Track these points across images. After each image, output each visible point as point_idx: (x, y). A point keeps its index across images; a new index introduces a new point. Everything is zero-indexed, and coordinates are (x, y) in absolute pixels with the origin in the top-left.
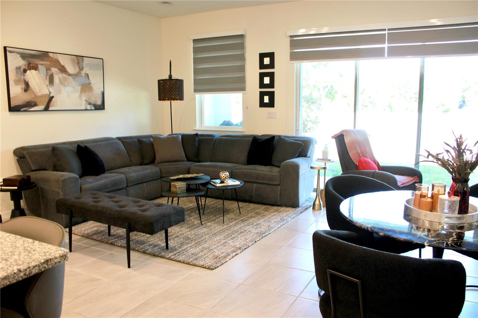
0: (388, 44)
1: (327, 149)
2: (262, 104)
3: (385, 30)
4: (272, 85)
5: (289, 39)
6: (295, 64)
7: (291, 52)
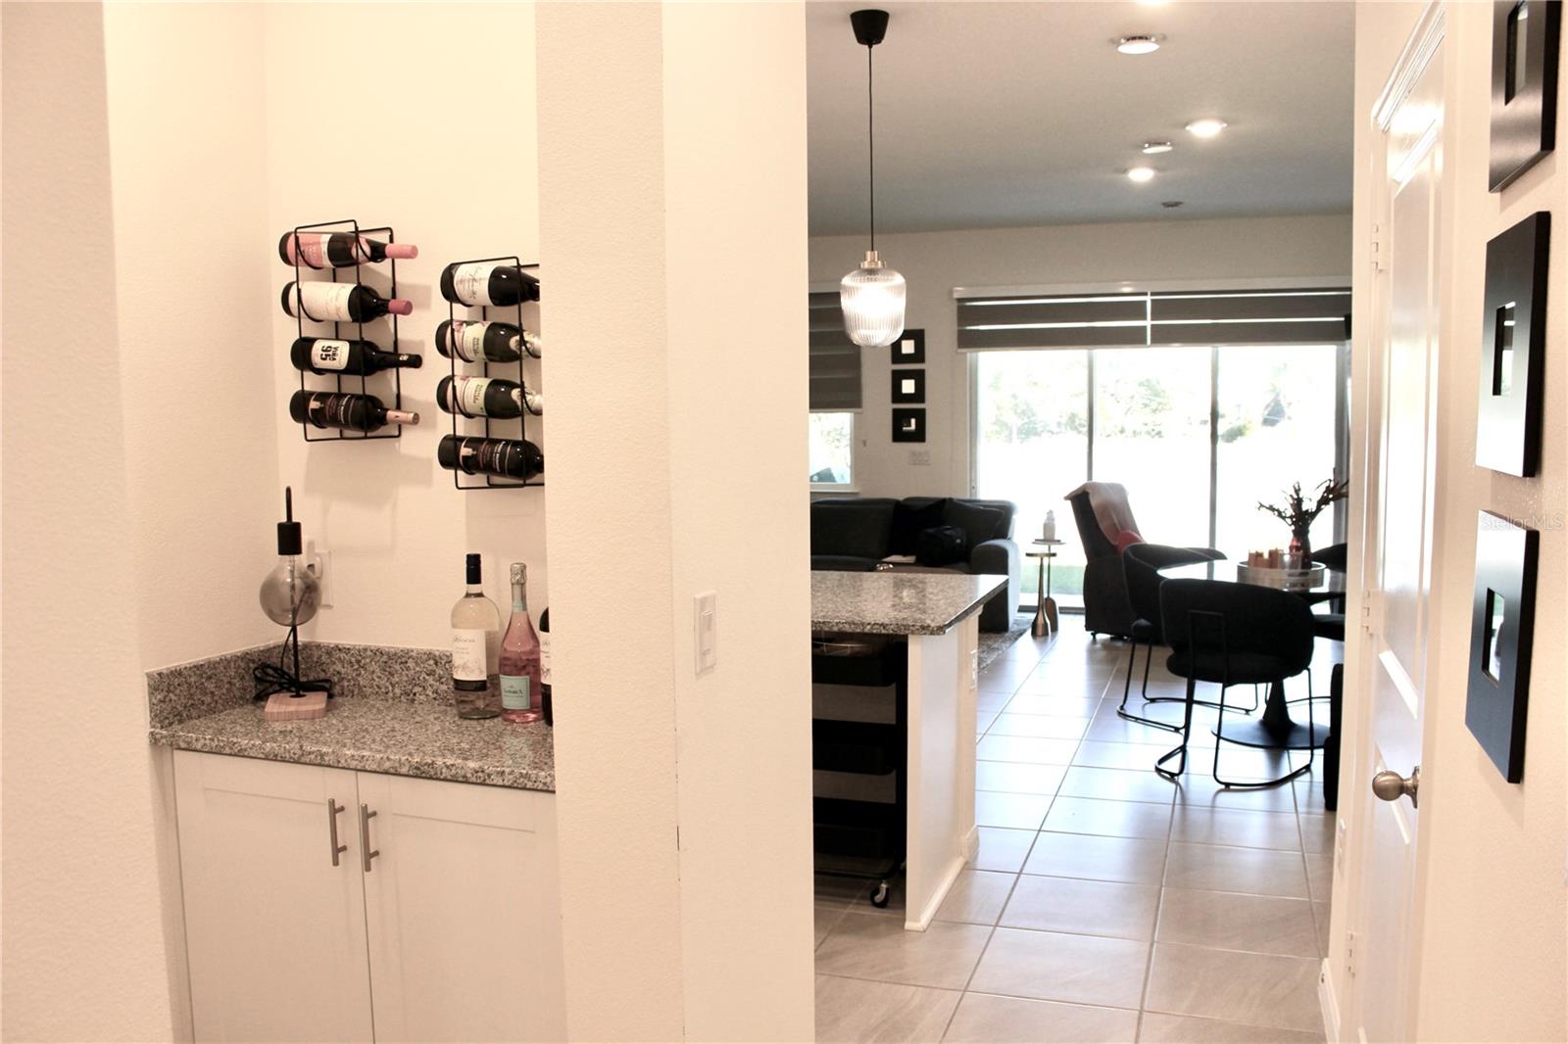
0: (1152, 319)
1: (1053, 520)
2: (899, 436)
3: (1145, 294)
4: (919, 395)
5: (955, 305)
6: (968, 355)
7: (959, 331)
